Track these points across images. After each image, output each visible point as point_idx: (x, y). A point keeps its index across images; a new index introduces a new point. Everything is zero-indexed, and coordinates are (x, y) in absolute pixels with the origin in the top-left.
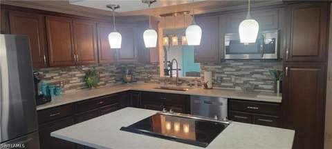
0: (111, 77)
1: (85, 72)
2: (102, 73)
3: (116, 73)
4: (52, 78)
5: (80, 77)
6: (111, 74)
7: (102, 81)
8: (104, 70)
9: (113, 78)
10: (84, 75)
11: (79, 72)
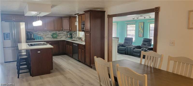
0: (64, 36)
1: (53, 33)
2: (60, 34)
3: (66, 34)
4: (40, 34)
5: (50, 35)
6: (64, 35)
7: (60, 37)
8: (61, 33)
9: (65, 36)
10: (52, 34)
11: (50, 33)
